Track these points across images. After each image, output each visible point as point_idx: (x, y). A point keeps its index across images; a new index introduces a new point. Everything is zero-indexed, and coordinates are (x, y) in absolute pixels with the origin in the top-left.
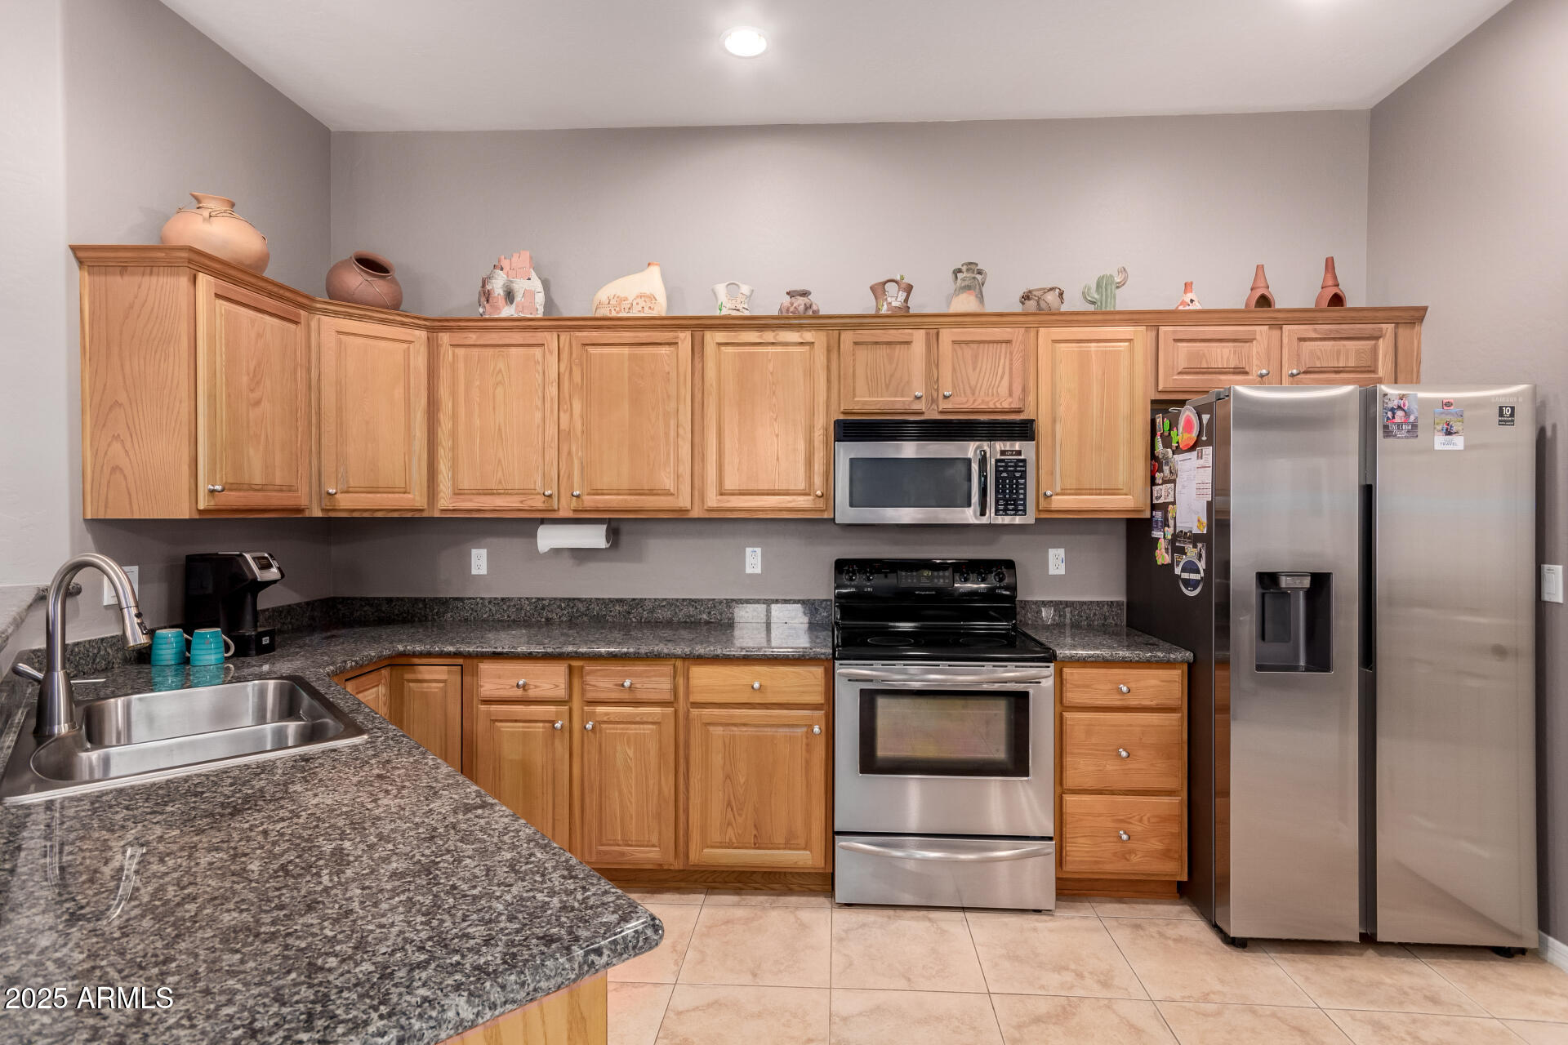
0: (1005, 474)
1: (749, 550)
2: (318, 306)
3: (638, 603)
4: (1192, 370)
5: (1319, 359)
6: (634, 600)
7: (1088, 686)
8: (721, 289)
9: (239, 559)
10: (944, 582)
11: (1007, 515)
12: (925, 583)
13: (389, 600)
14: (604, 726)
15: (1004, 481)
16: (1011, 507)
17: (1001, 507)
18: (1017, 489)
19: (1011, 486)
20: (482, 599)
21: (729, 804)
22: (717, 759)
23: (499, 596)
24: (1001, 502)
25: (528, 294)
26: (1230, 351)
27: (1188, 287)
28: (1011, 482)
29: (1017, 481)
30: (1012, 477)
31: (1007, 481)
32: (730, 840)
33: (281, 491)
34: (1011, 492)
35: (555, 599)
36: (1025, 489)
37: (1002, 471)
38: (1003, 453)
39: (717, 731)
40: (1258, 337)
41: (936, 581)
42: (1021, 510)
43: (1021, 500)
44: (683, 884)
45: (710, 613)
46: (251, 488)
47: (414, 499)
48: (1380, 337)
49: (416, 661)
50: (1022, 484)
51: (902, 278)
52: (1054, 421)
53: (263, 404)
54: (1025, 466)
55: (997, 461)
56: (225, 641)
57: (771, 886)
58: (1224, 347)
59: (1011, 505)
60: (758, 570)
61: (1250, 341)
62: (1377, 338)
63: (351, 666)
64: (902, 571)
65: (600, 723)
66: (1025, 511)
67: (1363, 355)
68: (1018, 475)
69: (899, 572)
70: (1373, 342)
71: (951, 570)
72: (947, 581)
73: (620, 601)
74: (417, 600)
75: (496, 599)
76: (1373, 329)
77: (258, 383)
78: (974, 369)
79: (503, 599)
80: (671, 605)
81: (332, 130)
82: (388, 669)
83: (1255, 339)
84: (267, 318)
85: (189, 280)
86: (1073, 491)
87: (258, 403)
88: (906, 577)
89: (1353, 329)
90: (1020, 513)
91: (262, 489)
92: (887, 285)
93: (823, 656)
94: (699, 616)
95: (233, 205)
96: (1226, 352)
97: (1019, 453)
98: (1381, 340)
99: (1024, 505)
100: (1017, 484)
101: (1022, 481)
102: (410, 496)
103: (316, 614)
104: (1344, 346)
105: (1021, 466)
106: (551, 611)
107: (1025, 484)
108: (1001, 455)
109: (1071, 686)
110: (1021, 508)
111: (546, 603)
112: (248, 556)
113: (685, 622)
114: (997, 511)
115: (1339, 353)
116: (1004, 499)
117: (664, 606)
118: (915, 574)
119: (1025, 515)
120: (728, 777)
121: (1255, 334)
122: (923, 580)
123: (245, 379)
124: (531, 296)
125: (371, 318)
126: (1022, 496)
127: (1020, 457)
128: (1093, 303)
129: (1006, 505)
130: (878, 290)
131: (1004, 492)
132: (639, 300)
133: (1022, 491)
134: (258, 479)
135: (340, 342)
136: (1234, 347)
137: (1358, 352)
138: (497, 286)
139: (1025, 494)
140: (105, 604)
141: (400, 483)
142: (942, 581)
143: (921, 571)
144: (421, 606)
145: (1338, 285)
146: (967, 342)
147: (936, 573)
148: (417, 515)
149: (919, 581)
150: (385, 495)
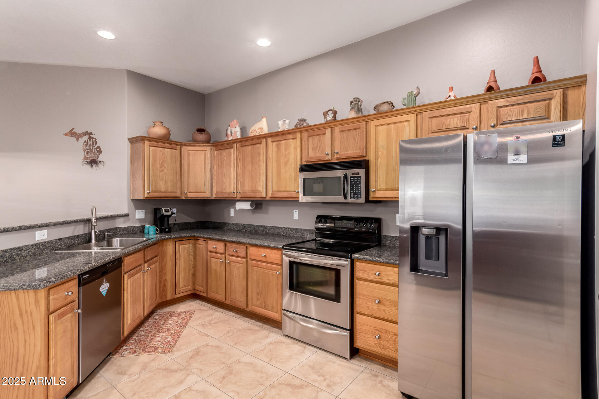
0: (353, 183)
1: (294, 211)
2: (183, 144)
3: (265, 227)
4: (438, 131)
5: (510, 116)
6: (265, 226)
7: (365, 271)
8: (280, 123)
9: (161, 209)
10: (351, 225)
11: (354, 199)
12: (344, 225)
13: (215, 222)
14: (231, 262)
15: (353, 186)
16: (356, 196)
17: (352, 196)
18: (358, 188)
19: (356, 187)
20: (232, 223)
21: (258, 293)
22: (255, 278)
23: (236, 223)
24: (352, 194)
25: (235, 132)
26: (458, 119)
27: (451, 89)
28: (356, 185)
29: (358, 185)
30: (356, 184)
31: (354, 185)
32: (258, 305)
33: (171, 192)
34: (356, 190)
35: (247, 224)
36: (361, 188)
37: (353, 181)
38: (353, 174)
39: (255, 268)
40: (473, 110)
41: (348, 225)
42: (359, 197)
43: (359, 193)
44: (253, 317)
45: (283, 232)
46: (160, 192)
47: (207, 194)
48: (552, 98)
49: (198, 239)
50: (359, 186)
51: (334, 108)
52: (377, 159)
53: (164, 171)
54: (361, 179)
55: (351, 177)
56: (156, 229)
57: (274, 324)
58: (455, 117)
59: (356, 195)
60: (297, 218)
61: (470, 112)
62: (550, 99)
63: (173, 237)
64: (337, 220)
65: (231, 261)
66: (361, 197)
67: (539, 110)
68: (358, 183)
69: (336, 221)
70: (547, 102)
71: (353, 220)
72: (352, 225)
73: (262, 226)
74: (220, 223)
75: (235, 223)
76: (547, 94)
77: (163, 166)
78: (347, 141)
79: (236, 224)
80: (273, 228)
81: (205, 94)
82: (193, 240)
83: (472, 111)
84: (166, 149)
85: (143, 143)
86: (384, 189)
87: (163, 171)
88: (338, 223)
89: (532, 97)
90: (359, 198)
91: (164, 192)
92: (329, 112)
93: (280, 248)
94: (281, 233)
95: (162, 123)
96: (456, 120)
97: (358, 174)
98: (553, 100)
99: (361, 195)
100: (358, 186)
101: (360, 185)
102: (206, 193)
103: (199, 225)
104: (527, 107)
105: (359, 179)
106: (246, 228)
107: (361, 186)
108: (352, 175)
109: (359, 270)
110: (359, 196)
111: (245, 225)
112: (163, 209)
113: (277, 235)
114: (351, 197)
115: (523, 111)
116: (353, 193)
117: (272, 229)
118: (341, 222)
119: (361, 199)
120: (258, 284)
121: (472, 109)
122: (343, 224)
123: (158, 165)
124: (236, 132)
125: (196, 145)
126: (360, 191)
127: (358, 175)
128: (405, 105)
129: (354, 195)
130: (325, 114)
131: (353, 189)
132: (259, 130)
133: (359, 189)
134: (163, 190)
135: (188, 153)
136: (460, 116)
137: (536, 109)
138: (229, 133)
139: (361, 191)
140: (136, 218)
141: (203, 190)
142: (350, 225)
143: (343, 221)
144: (220, 224)
145: (541, 72)
146: (345, 131)
147: (348, 222)
148: (209, 199)
149: (342, 225)
150: (199, 193)
